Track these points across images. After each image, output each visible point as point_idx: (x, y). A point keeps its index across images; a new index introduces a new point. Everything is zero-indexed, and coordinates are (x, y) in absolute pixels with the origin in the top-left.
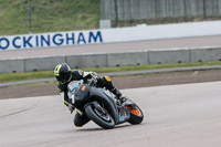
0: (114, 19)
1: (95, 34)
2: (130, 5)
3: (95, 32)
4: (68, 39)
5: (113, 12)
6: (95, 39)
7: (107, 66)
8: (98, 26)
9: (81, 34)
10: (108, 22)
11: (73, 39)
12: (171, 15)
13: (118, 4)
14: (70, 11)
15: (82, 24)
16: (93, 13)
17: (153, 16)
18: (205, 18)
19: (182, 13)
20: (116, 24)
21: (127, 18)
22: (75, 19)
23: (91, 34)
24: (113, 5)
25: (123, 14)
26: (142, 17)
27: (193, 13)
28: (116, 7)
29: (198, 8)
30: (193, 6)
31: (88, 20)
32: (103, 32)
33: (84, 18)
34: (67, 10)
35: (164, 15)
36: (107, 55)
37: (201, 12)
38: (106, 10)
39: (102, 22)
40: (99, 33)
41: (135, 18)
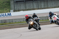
0: (14, 10)
1: (9, 14)
2: (18, 6)
3: (9, 13)
4: (2, 15)
5: (14, 8)
6: (9, 15)
7: (13, 22)
8: (10, 12)
9: (5, 14)
10: (12, 11)
11: (3, 15)
12: (29, 8)
13: (15, 6)
14: (3, 8)
15: (6, 11)
16: (8, 8)
17: (24, 9)
18: (38, 9)
19: (32, 8)
20: (14, 11)
21: (17, 9)
22: (4, 10)
23: (8, 14)
24: (14, 6)
25: (17, 8)
26: (21, 9)
27: (35, 7)
28: (15, 7)
29: (36, 6)
30: (35, 6)
31: (7, 10)
32: (11, 13)
33: (6, 10)
34: (2, 8)
35: (27, 8)
36: (12, 19)
37: (37, 7)
38: (12, 7)
39: (11, 11)
40: (10, 14)
41: (20, 9)
